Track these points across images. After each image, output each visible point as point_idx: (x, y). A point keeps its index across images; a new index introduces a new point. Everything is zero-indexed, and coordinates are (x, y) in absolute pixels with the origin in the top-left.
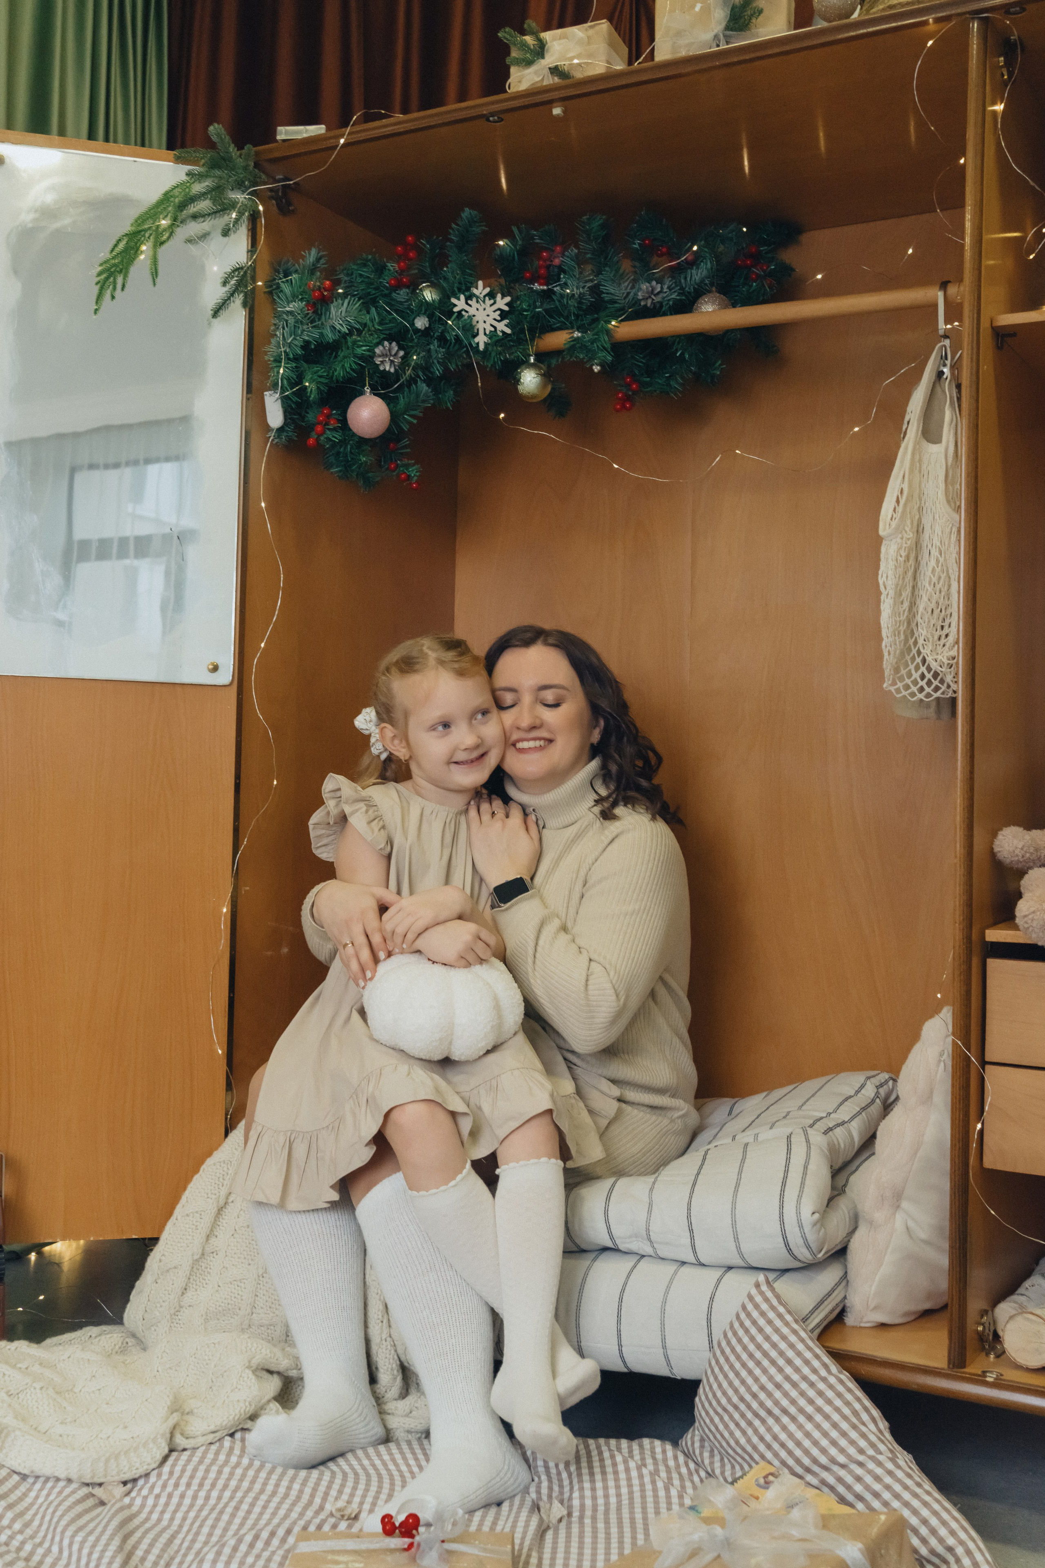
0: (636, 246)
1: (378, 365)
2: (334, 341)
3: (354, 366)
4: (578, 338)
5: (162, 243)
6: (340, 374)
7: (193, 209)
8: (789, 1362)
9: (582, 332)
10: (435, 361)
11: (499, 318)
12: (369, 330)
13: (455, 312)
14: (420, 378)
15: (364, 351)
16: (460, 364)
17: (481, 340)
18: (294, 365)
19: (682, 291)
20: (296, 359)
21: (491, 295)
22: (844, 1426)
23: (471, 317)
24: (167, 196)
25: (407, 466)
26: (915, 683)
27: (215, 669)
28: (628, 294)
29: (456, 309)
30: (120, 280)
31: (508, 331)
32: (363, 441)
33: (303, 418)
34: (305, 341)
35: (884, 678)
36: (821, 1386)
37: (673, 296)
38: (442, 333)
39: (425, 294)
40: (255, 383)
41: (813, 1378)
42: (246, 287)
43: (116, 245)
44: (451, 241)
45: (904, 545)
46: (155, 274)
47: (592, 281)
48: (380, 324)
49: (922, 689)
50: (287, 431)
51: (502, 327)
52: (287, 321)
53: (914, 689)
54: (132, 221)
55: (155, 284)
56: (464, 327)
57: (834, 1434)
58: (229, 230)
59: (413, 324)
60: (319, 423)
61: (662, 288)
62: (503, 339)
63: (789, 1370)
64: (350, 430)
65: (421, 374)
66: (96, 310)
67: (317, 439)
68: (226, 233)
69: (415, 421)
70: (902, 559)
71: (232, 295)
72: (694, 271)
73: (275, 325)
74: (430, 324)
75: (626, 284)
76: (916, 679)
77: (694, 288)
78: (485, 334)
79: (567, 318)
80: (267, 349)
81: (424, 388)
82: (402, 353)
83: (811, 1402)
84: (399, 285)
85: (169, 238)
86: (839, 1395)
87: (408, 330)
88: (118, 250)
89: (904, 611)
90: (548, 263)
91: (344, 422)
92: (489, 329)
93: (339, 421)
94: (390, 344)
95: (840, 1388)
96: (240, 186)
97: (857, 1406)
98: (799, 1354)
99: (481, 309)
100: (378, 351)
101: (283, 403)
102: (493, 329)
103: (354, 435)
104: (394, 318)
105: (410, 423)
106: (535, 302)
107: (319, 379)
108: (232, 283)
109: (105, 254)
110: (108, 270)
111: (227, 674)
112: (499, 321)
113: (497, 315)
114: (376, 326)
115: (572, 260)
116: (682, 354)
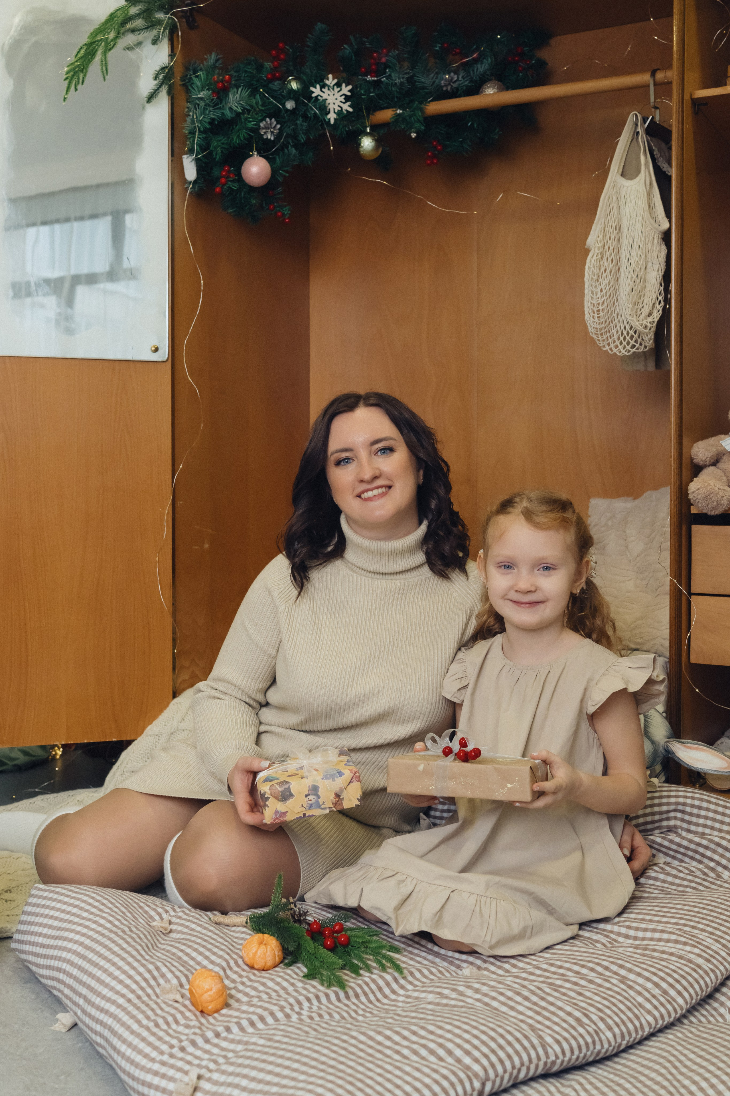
0: (437, 48)
1: (262, 135)
2: (232, 118)
4: (400, 114)
5: (110, 50)
6: (236, 142)
7: (129, 26)
9: (403, 110)
10: (301, 132)
11: (344, 101)
12: (255, 110)
13: (313, 97)
14: (291, 144)
15: (253, 125)
16: (318, 133)
17: (332, 117)
18: (204, 136)
19: (472, 80)
20: (205, 131)
21: (338, 85)
23: (324, 101)
24: (112, 16)
25: (282, 207)
27: (156, 350)
28: (434, 82)
29: (314, 95)
30: (81, 77)
31: (351, 110)
32: (252, 189)
33: (211, 174)
34: (211, 119)
37: (466, 83)
38: (305, 112)
39: (292, 84)
40: (176, 149)
42: (169, 80)
43: (79, 52)
44: (308, 47)
46: (105, 71)
47: (409, 73)
48: (262, 105)
50: (200, 183)
51: (347, 107)
52: (199, 105)
54: (89, 34)
55: (105, 80)
56: (320, 107)
58: (156, 40)
59: (284, 105)
60: (223, 176)
61: (458, 77)
62: (347, 116)
64: (243, 181)
65: (290, 141)
66: (65, 99)
67: (222, 188)
68: (155, 42)
69: (287, 175)
71: (160, 86)
72: (479, 66)
73: (188, 108)
74: (296, 106)
75: (432, 75)
77: (479, 77)
78: (335, 112)
79: (391, 100)
80: (185, 125)
81: (293, 151)
82: (279, 126)
84: (274, 79)
85: (113, 46)
87: (282, 111)
88: (80, 55)
90: (377, 61)
91: (240, 175)
92: (337, 109)
93: (236, 175)
96: (162, 8)
99: (331, 94)
100: (262, 125)
101: (196, 164)
102: (340, 109)
103: (247, 184)
104: (272, 103)
105: (284, 176)
106: (369, 89)
107: (223, 146)
108: (161, 77)
109: (70, 59)
110: (74, 69)
111: (164, 354)
112: (344, 103)
113: (342, 99)
114: (260, 107)
115: (394, 58)
116: (472, 124)
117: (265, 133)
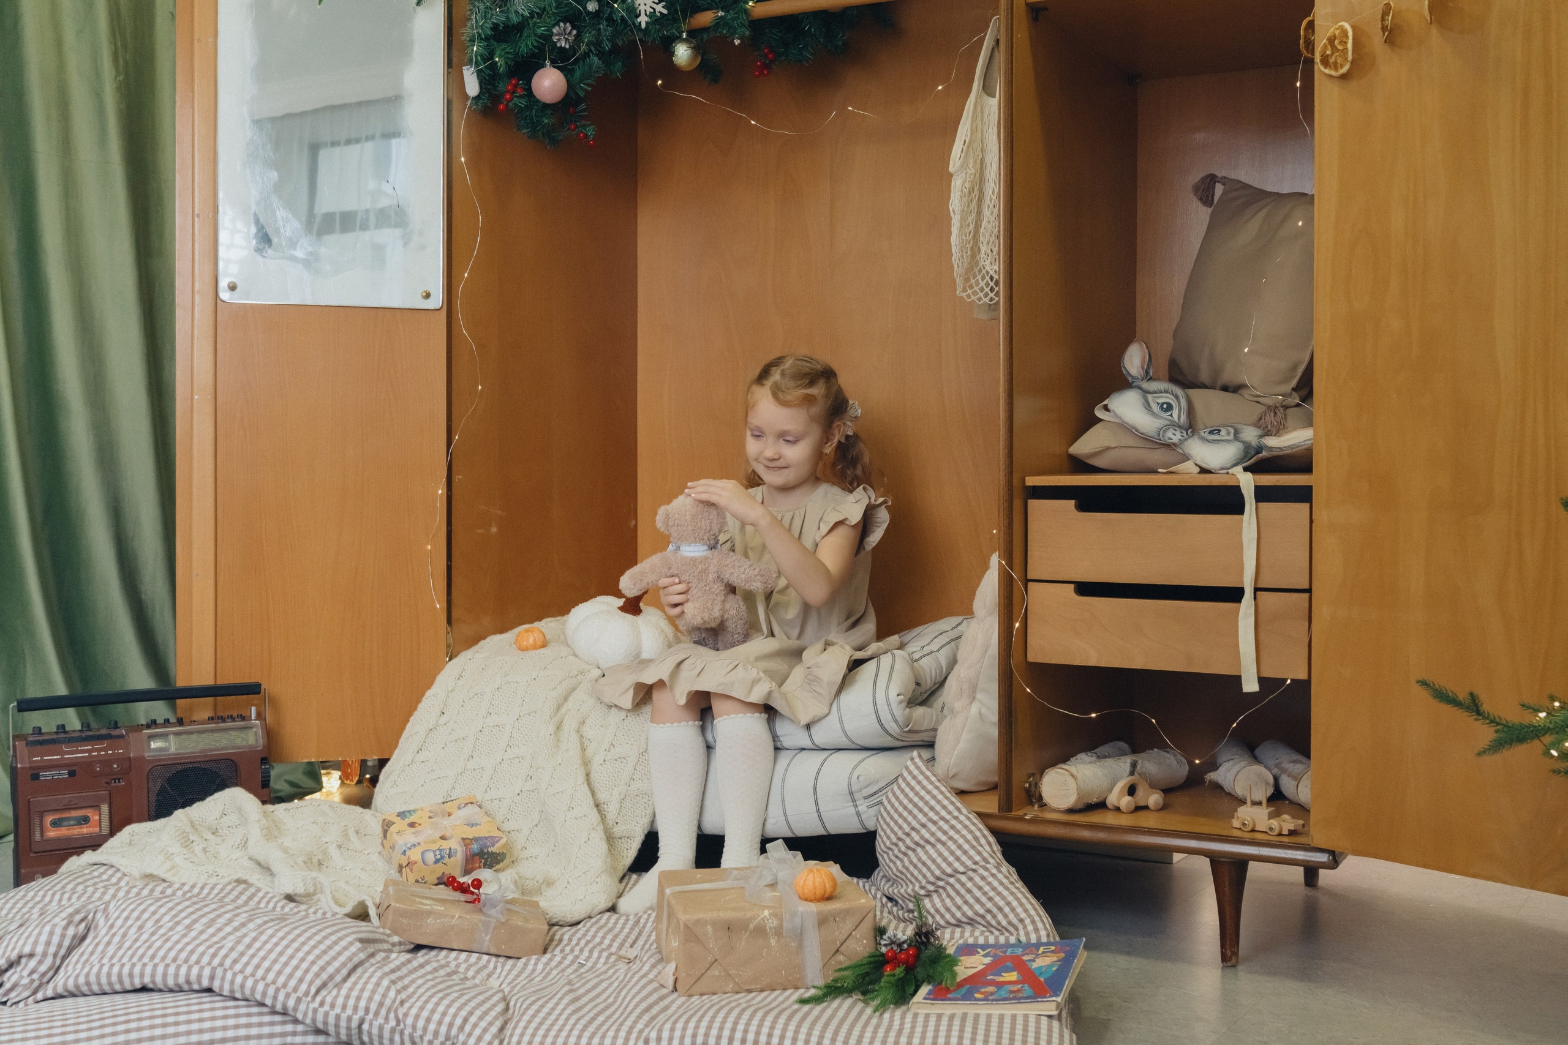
1: (555, 43)
2: (519, 24)
3: (535, 44)
4: (722, 17)
6: (523, 50)
9: (725, 12)
10: (605, 38)
11: (657, 1)
12: (548, 13)
14: (593, 53)
15: (544, 31)
16: (625, 40)
17: (643, 20)
18: (486, 44)
20: (487, 39)
23: (633, 1)
25: (585, 126)
26: (982, 290)
27: (428, 296)
31: (665, 12)
32: (546, 106)
33: (495, 88)
34: (493, 23)
35: (955, 286)
38: (611, 13)
40: (455, 60)
45: (968, 179)
48: (557, 8)
49: (986, 295)
50: (483, 99)
51: (660, 8)
52: (479, 8)
53: (981, 295)
56: (628, 9)
59: (585, 8)
60: (508, 92)
62: (661, 19)
64: (535, 97)
65: (593, 49)
67: (507, 106)
69: (590, 89)
70: (967, 191)
73: (471, 10)
74: (599, 7)
76: (982, 286)
78: (646, 15)
80: (462, 31)
81: (595, 60)
82: (575, 32)
87: (581, 13)
89: (970, 232)
91: (529, 90)
92: (649, 10)
93: (525, 90)
94: (565, 24)
100: (555, 30)
101: (478, 75)
102: (652, 11)
103: (538, 101)
104: (570, 3)
105: (585, 90)
107: (507, 55)
111: (437, 300)
112: (657, 4)
114: (553, 10)
116: (810, 28)
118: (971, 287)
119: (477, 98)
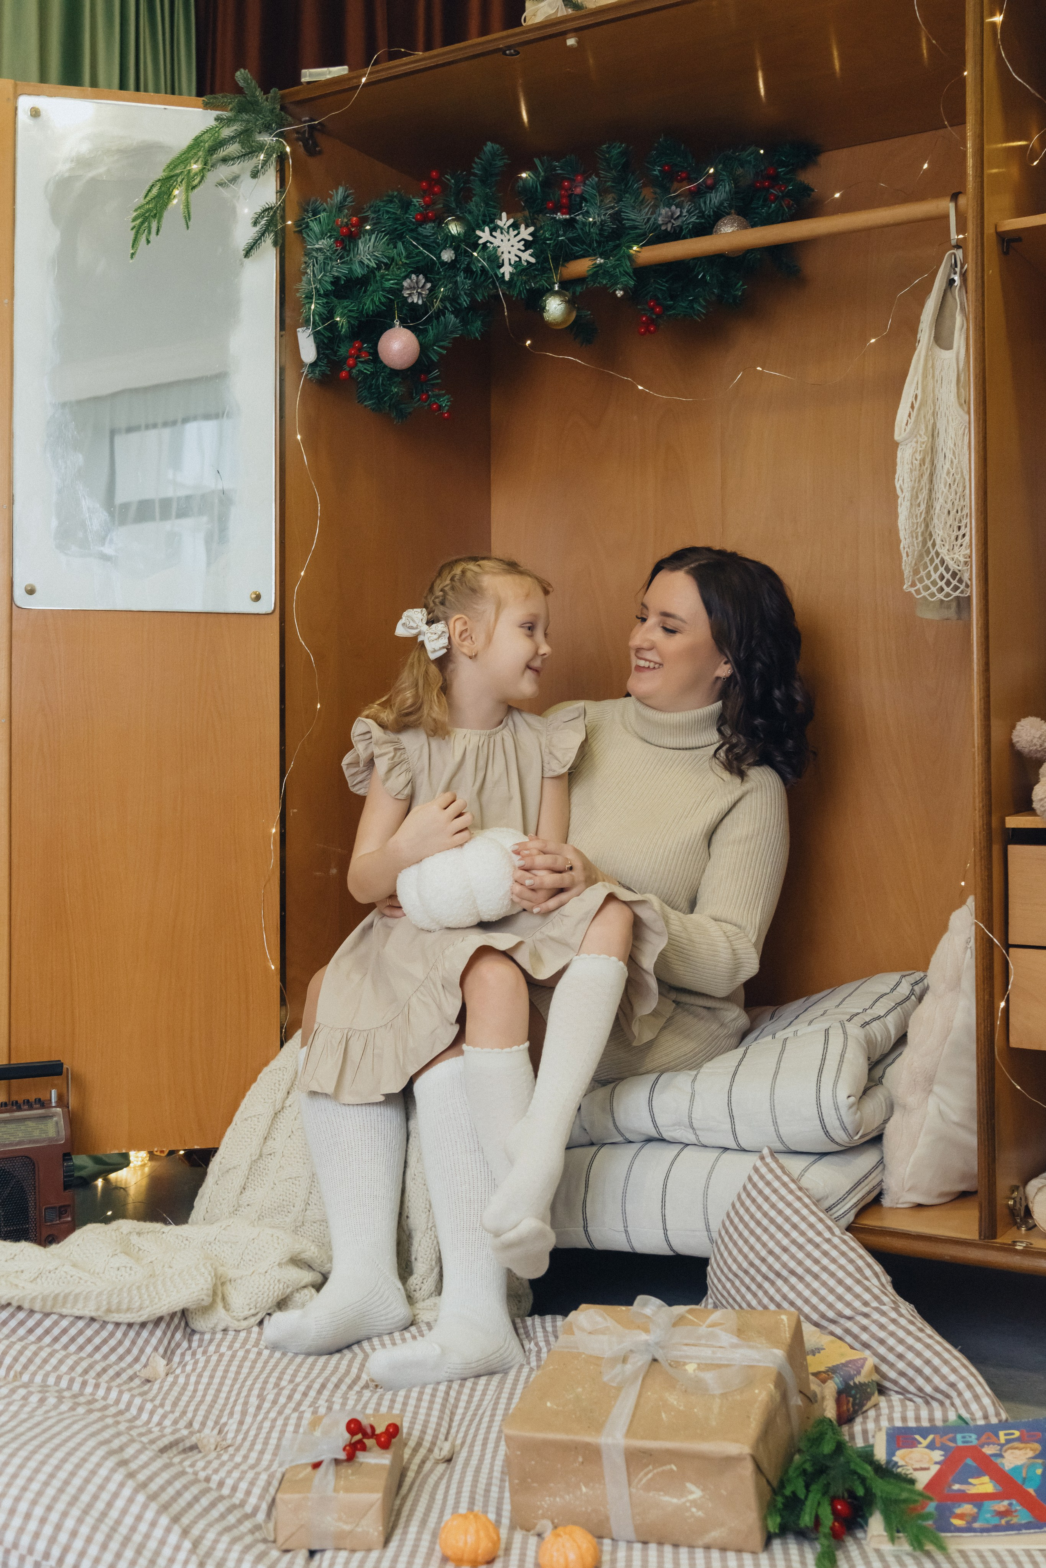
0: (656, 173)
1: (406, 298)
2: (363, 276)
3: (383, 300)
4: (600, 265)
5: (194, 188)
6: (369, 308)
7: (222, 153)
8: (795, 1226)
9: (605, 259)
10: (462, 293)
11: (523, 248)
12: (397, 264)
13: (480, 245)
14: (448, 310)
15: (393, 284)
16: (486, 294)
17: (507, 271)
18: (325, 301)
19: (702, 215)
20: (326, 295)
21: (515, 226)
22: (849, 1281)
23: (496, 249)
24: (197, 142)
25: (438, 396)
26: (934, 583)
27: (257, 598)
28: (649, 219)
29: (481, 241)
30: (154, 225)
31: (533, 260)
32: (395, 373)
33: (335, 353)
34: (334, 277)
35: (903, 579)
36: (826, 1247)
37: (692, 220)
38: (468, 265)
39: (450, 227)
40: (288, 321)
41: (818, 1240)
42: (276, 226)
43: (149, 191)
44: (475, 175)
45: (919, 449)
46: (188, 217)
47: (612, 208)
48: (407, 257)
49: (941, 590)
50: (321, 366)
51: (527, 256)
52: (316, 258)
53: (934, 590)
54: (165, 167)
55: (188, 228)
56: (489, 258)
57: (840, 1290)
58: (258, 171)
59: (439, 257)
60: (351, 356)
61: (681, 212)
62: (527, 269)
63: (794, 1234)
64: (381, 362)
65: (448, 305)
66: (133, 254)
67: (350, 372)
68: (255, 175)
69: (445, 353)
70: (917, 463)
71: (263, 234)
72: (713, 195)
73: (306, 263)
74: (456, 257)
75: (647, 210)
76: (935, 580)
77: (714, 211)
78: (510, 264)
79: (590, 245)
80: (298, 286)
81: (451, 318)
82: (429, 285)
83: (816, 1262)
84: (424, 220)
85: (200, 182)
86: (843, 1254)
87: (436, 264)
88: (151, 195)
89: (921, 513)
90: (570, 192)
91: (375, 354)
92: (514, 259)
93: (370, 354)
94: (418, 276)
95: (844, 1248)
96: (267, 128)
97: (860, 1263)
98: (804, 1219)
99: (505, 239)
100: (405, 284)
101: (315, 338)
102: (518, 259)
103: (385, 366)
104: (421, 252)
105: (439, 354)
106: (557, 231)
107: (350, 314)
108: (263, 222)
109: (139, 200)
110: (143, 215)
111: (269, 603)
112: (523, 251)
113: (521, 245)
114: (403, 260)
115: (593, 188)
116: (704, 276)
117: (410, 295)
118: (921, 580)
119: (313, 365)
